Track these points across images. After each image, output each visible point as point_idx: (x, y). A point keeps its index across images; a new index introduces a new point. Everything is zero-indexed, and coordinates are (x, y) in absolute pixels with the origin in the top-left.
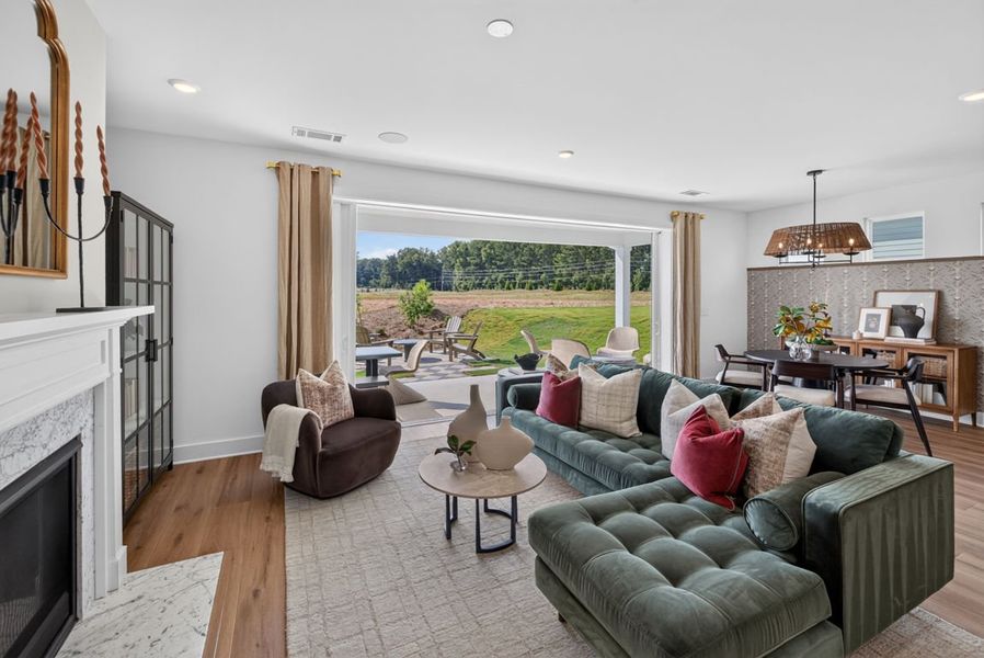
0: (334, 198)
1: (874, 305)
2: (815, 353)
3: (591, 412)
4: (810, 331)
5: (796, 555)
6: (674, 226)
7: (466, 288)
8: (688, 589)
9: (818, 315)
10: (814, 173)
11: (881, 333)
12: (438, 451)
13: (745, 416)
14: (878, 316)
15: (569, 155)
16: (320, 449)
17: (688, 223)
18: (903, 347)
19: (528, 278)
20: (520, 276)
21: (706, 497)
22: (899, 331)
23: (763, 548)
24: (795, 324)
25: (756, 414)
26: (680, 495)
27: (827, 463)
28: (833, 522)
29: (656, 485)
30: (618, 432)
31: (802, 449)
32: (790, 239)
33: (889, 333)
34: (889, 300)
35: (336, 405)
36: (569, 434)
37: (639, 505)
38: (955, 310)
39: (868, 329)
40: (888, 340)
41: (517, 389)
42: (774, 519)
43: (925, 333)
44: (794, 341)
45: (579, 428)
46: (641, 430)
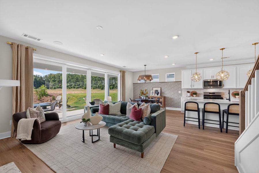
0: (33, 57)
1: (153, 90)
2: (146, 98)
3: (111, 111)
4: (145, 94)
5: (150, 124)
6: (121, 73)
7: (55, 88)
8: (139, 131)
9: (146, 91)
10: (145, 65)
11: (154, 95)
12: (81, 122)
13: (141, 106)
14: (153, 92)
15: (103, 55)
16: (41, 129)
17: (123, 73)
18: (157, 97)
19: (76, 85)
20: (73, 85)
21: (137, 120)
22: (156, 94)
23: (146, 125)
24: (143, 93)
25: (142, 106)
26: (133, 121)
27: (152, 112)
28: (155, 117)
29: (128, 120)
30: (117, 114)
31: (149, 110)
32: (142, 77)
33: (155, 95)
34: (155, 89)
35: (41, 117)
36: (108, 116)
37: (127, 123)
38: (163, 91)
39: (152, 94)
40: (155, 96)
41: (93, 109)
42: (147, 120)
43: (159, 94)
44: (142, 96)
45: (109, 115)
46: (121, 113)
